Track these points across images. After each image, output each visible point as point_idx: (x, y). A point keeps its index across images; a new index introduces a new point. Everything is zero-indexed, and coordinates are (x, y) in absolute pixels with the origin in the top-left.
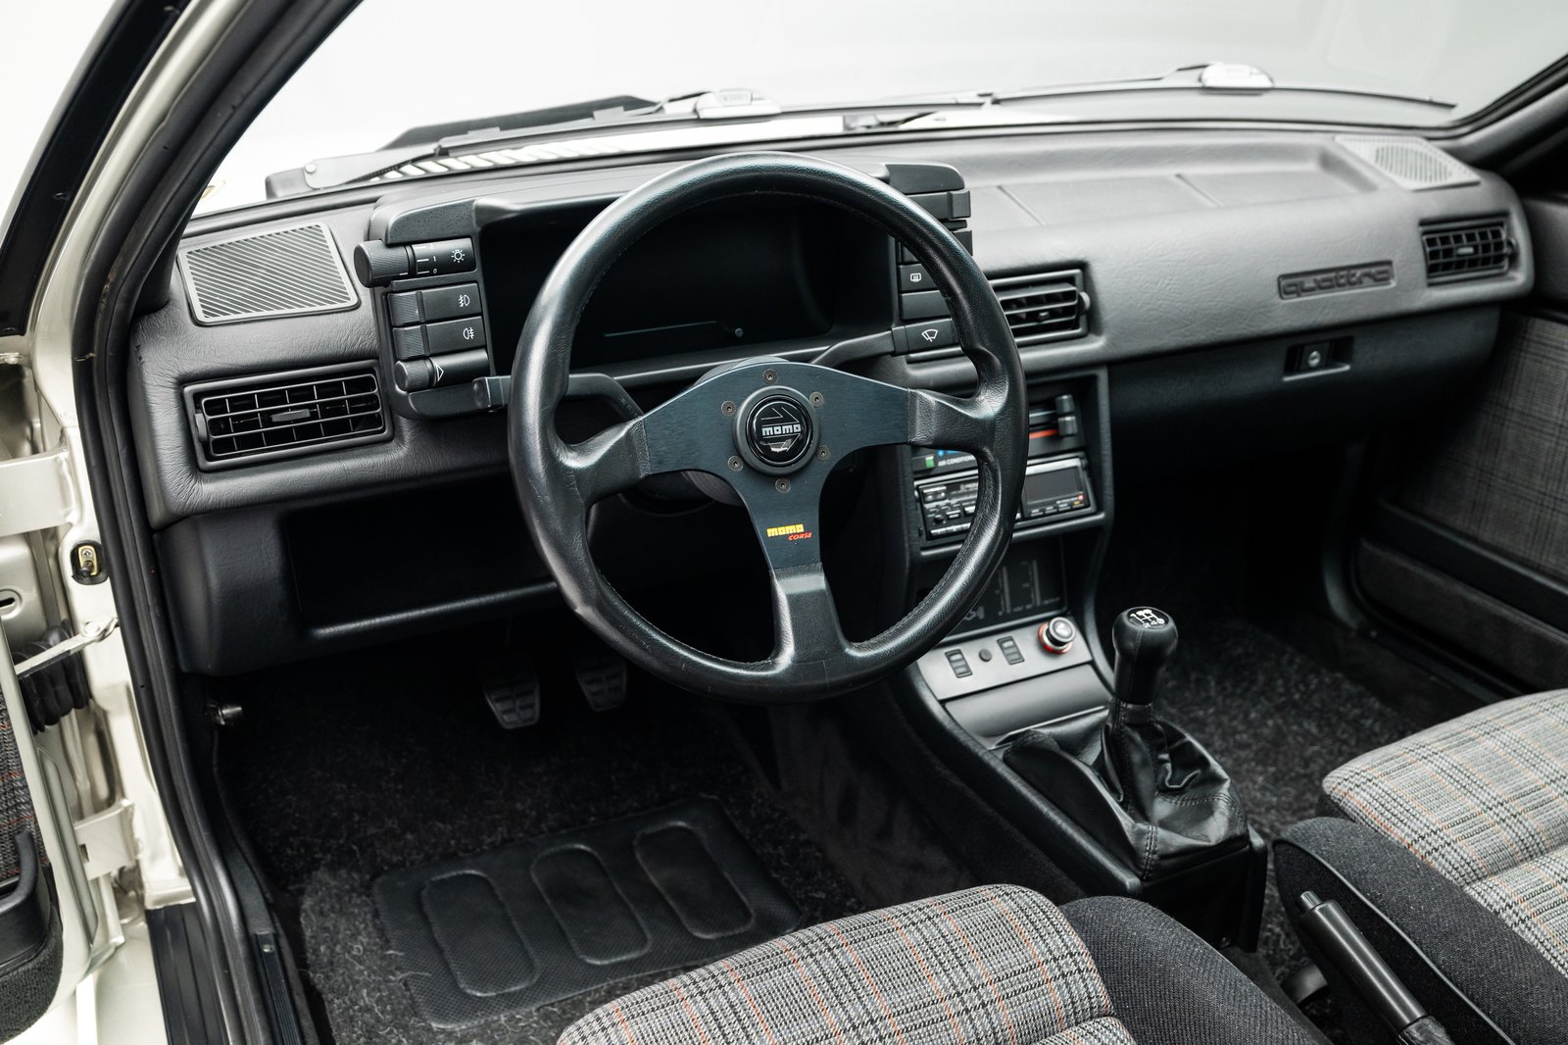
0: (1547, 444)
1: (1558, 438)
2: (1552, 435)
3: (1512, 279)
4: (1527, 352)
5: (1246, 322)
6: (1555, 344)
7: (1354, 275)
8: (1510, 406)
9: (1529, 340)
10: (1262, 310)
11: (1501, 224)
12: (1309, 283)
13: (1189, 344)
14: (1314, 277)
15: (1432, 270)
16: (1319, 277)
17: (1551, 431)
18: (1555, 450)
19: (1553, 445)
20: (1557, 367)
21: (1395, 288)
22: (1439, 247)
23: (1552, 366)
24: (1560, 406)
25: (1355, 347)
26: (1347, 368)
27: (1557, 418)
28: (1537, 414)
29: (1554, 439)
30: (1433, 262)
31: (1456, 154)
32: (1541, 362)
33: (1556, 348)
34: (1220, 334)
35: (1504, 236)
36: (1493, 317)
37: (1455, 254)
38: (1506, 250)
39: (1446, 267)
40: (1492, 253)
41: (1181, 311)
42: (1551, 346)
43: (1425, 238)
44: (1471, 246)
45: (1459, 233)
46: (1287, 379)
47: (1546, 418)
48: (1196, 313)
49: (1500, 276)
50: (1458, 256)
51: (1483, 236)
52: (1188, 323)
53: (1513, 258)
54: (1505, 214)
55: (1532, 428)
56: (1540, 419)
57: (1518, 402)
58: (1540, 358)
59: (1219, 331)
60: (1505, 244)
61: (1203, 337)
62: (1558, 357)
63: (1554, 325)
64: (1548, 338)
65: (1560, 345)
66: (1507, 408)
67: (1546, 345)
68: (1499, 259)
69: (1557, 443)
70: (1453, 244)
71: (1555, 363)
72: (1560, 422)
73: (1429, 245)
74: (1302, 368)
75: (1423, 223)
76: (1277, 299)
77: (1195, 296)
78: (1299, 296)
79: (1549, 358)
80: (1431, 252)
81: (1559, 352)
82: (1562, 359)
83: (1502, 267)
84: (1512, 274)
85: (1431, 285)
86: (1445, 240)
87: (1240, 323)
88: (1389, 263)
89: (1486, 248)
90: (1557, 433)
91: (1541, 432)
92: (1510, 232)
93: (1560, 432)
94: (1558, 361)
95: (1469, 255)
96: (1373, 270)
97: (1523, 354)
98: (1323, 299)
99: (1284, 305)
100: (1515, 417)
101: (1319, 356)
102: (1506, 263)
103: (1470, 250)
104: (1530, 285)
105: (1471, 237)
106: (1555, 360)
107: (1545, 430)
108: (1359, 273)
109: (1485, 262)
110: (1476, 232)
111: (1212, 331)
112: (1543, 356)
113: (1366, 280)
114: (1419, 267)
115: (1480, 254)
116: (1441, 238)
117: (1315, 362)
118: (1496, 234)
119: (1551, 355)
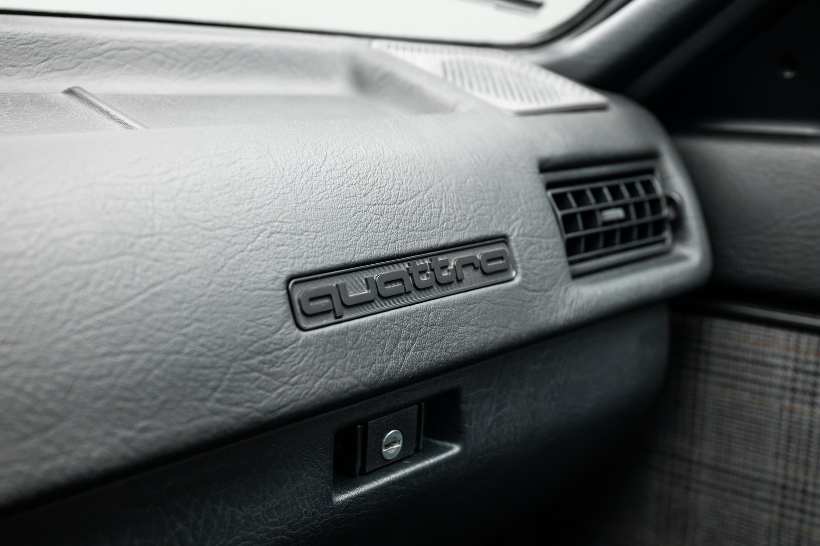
0: (766, 517)
1: (782, 506)
2: (771, 502)
3: (682, 258)
4: (707, 372)
5: (217, 395)
6: (750, 356)
7: (444, 267)
8: (695, 457)
9: (708, 353)
10: (254, 361)
11: (651, 171)
12: (356, 287)
13: (58, 478)
14: (367, 275)
15: (571, 247)
16: (376, 275)
17: (767, 496)
18: (780, 525)
19: (776, 518)
20: (761, 393)
21: (520, 286)
22: (574, 209)
23: (752, 392)
24: (777, 455)
25: (465, 408)
26: (456, 449)
27: (775, 474)
28: (741, 470)
29: (776, 509)
30: (571, 235)
31: (562, 69)
32: (733, 387)
33: (755, 362)
34: (149, 436)
35: (659, 189)
36: (660, 322)
37: (600, 222)
38: (667, 212)
39: (591, 242)
40: (649, 218)
41: (19, 390)
42: (747, 361)
43: (549, 193)
44: (617, 207)
45: (600, 184)
46: (341, 498)
47: (757, 475)
48: (68, 390)
49: (662, 256)
50: (606, 223)
51: (631, 188)
52: (48, 420)
53: (678, 225)
54: (653, 155)
55: (736, 492)
56: (746, 477)
57: (707, 452)
58: (729, 381)
59: (144, 430)
60: (664, 203)
61: (97, 453)
62: (759, 377)
63: (745, 327)
64: (736, 348)
65: (760, 358)
66: (690, 462)
67: (737, 359)
68: (658, 226)
69: (782, 515)
70: (593, 204)
71: (757, 388)
72: (780, 480)
73: (561, 208)
74: (368, 469)
75: (545, 167)
76: (290, 331)
77: (62, 346)
78: (339, 319)
79: (745, 380)
80: (564, 217)
81: (759, 368)
82: (767, 379)
83: (663, 241)
84: (680, 250)
85: (576, 276)
86: (580, 197)
87: (204, 400)
88: (503, 239)
89: (639, 207)
90: (778, 499)
91: (752, 497)
92: (664, 181)
93: (784, 497)
94: (760, 383)
95: (619, 221)
96: (479, 254)
97: (702, 376)
98: (392, 319)
99: (307, 344)
100: (705, 476)
101: (400, 436)
102: (667, 234)
103: (618, 213)
104: (708, 266)
105: (615, 192)
106: (755, 382)
107: (759, 494)
108: (453, 260)
109: (642, 231)
110: (622, 184)
111: (124, 433)
112: (736, 378)
113: (468, 273)
114: (555, 242)
115: (634, 220)
116: (574, 194)
117: (392, 451)
118: (648, 187)
119: (749, 375)
